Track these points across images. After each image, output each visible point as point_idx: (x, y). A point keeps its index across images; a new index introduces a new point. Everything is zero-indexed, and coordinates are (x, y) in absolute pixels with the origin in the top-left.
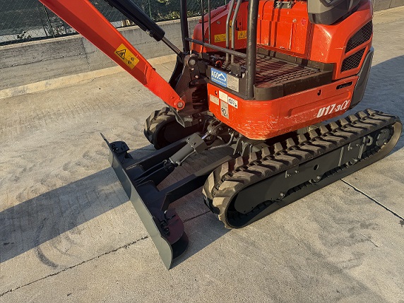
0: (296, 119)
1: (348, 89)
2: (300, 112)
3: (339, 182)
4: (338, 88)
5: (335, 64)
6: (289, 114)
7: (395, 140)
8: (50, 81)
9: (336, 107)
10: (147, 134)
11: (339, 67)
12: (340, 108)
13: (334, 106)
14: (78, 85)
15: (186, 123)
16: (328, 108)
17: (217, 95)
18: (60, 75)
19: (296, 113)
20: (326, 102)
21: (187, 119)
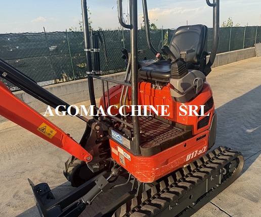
0: (172, 165)
1: (204, 139)
2: (174, 160)
3: (209, 204)
4: (197, 140)
5: (192, 126)
6: (167, 163)
7: (241, 167)
9: (198, 152)
10: (66, 174)
11: (195, 127)
12: (201, 152)
13: (196, 151)
15: (94, 169)
16: (193, 154)
17: (116, 149)
19: (171, 161)
20: (191, 150)
21: (95, 167)
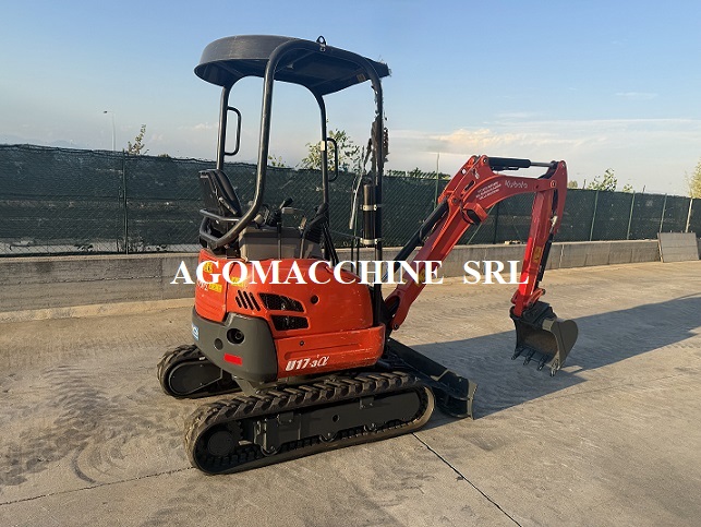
8: (106, 306)
14: (143, 314)
18: (120, 300)
